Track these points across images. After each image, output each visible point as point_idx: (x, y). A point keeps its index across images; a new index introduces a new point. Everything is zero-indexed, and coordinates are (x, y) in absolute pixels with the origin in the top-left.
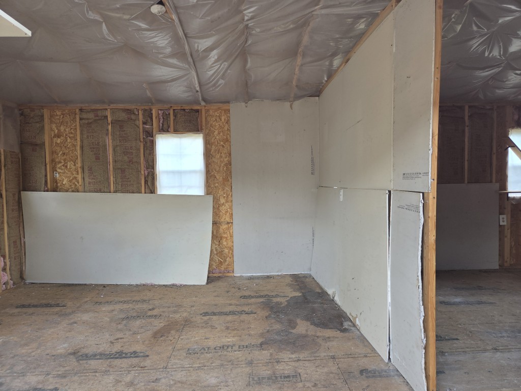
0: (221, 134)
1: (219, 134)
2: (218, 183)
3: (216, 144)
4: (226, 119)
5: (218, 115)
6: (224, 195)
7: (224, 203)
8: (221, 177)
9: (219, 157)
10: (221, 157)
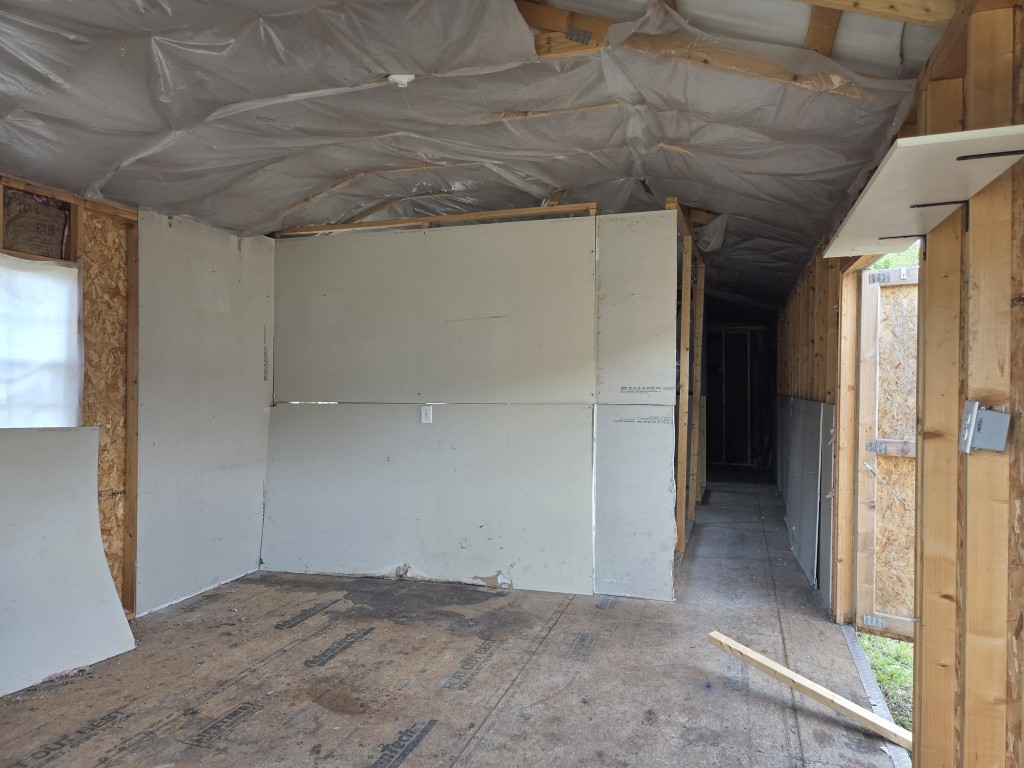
0: (106, 274)
1: (101, 273)
2: (95, 396)
3: (94, 297)
4: (117, 240)
5: (99, 226)
6: (109, 426)
7: (106, 445)
8: (103, 382)
9: (98, 330)
10: (104, 330)
